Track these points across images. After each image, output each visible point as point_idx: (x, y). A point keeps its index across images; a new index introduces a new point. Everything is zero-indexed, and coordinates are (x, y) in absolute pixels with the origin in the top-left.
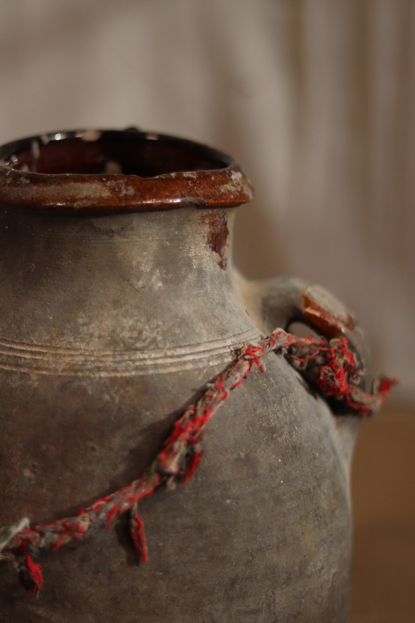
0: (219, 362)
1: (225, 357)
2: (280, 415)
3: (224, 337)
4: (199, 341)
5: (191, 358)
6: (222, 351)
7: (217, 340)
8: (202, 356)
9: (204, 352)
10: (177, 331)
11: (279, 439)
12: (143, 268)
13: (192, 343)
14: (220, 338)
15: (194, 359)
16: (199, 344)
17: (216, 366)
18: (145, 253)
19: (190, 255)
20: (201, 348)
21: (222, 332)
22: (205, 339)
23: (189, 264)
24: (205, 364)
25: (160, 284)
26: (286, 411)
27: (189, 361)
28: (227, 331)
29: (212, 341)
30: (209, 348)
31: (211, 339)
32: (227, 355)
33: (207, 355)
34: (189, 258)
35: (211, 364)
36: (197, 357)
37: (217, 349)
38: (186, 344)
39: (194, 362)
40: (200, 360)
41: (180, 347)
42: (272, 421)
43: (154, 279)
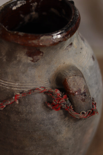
0: (10, 88)
1: (13, 88)
2: (24, 109)
3: (16, 82)
4: (7, 80)
5: (3, 83)
6: (13, 86)
7: (13, 82)
8: (6, 84)
9: (7, 84)
10: (3, 75)
11: (21, 115)
12: (3, 54)
13: (5, 80)
14: (15, 82)
15: (3, 84)
16: (6, 81)
17: (8, 89)
18: (4, 50)
19: (17, 56)
20: (7, 82)
21: (16, 81)
22: (9, 80)
23: (16, 58)
24: (5, 87)
25: (5, 60)
26: (27, 109)
27: (1, 84)
28: (19, 81)
29: (11, 82)
30: (9, 83)
31: (11, 81)
32: (13, 87)
33: (7, 85)
34: (16, 56)
35: (7, 88)
36: (4, 84)
37: (11, 84)
38: (3, 79)
39: (3, 85)
40: (4, 85)
41: (1, 79)
42: (20, 110)
43: (4, 58)
